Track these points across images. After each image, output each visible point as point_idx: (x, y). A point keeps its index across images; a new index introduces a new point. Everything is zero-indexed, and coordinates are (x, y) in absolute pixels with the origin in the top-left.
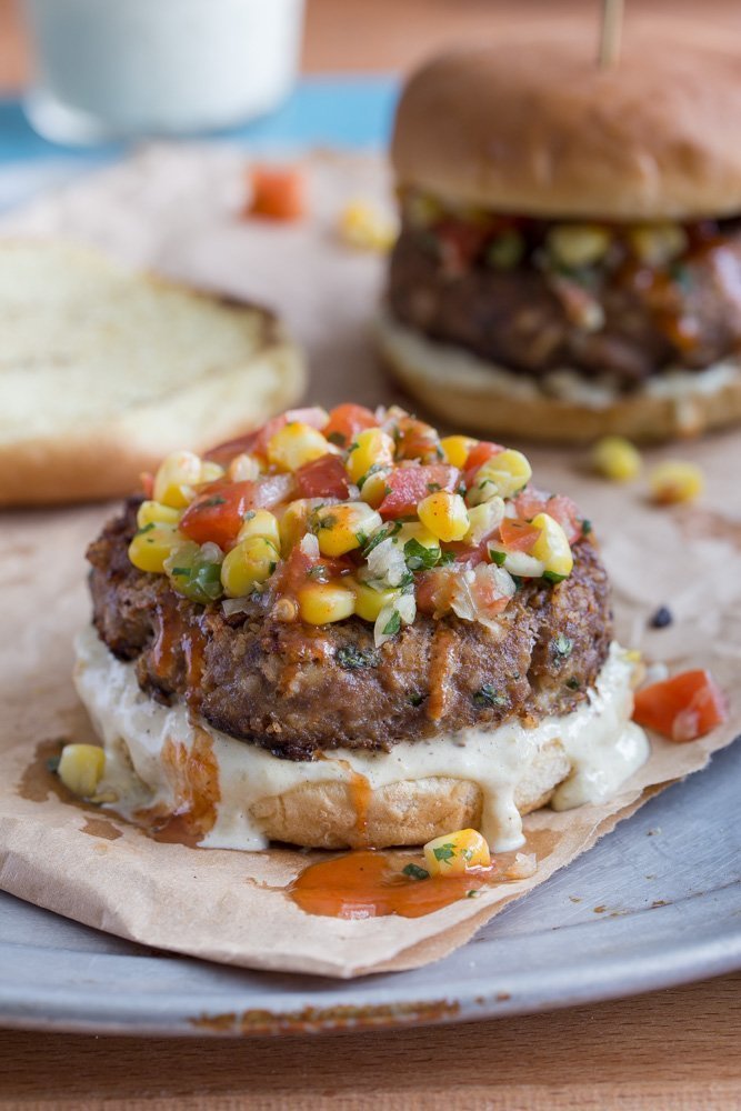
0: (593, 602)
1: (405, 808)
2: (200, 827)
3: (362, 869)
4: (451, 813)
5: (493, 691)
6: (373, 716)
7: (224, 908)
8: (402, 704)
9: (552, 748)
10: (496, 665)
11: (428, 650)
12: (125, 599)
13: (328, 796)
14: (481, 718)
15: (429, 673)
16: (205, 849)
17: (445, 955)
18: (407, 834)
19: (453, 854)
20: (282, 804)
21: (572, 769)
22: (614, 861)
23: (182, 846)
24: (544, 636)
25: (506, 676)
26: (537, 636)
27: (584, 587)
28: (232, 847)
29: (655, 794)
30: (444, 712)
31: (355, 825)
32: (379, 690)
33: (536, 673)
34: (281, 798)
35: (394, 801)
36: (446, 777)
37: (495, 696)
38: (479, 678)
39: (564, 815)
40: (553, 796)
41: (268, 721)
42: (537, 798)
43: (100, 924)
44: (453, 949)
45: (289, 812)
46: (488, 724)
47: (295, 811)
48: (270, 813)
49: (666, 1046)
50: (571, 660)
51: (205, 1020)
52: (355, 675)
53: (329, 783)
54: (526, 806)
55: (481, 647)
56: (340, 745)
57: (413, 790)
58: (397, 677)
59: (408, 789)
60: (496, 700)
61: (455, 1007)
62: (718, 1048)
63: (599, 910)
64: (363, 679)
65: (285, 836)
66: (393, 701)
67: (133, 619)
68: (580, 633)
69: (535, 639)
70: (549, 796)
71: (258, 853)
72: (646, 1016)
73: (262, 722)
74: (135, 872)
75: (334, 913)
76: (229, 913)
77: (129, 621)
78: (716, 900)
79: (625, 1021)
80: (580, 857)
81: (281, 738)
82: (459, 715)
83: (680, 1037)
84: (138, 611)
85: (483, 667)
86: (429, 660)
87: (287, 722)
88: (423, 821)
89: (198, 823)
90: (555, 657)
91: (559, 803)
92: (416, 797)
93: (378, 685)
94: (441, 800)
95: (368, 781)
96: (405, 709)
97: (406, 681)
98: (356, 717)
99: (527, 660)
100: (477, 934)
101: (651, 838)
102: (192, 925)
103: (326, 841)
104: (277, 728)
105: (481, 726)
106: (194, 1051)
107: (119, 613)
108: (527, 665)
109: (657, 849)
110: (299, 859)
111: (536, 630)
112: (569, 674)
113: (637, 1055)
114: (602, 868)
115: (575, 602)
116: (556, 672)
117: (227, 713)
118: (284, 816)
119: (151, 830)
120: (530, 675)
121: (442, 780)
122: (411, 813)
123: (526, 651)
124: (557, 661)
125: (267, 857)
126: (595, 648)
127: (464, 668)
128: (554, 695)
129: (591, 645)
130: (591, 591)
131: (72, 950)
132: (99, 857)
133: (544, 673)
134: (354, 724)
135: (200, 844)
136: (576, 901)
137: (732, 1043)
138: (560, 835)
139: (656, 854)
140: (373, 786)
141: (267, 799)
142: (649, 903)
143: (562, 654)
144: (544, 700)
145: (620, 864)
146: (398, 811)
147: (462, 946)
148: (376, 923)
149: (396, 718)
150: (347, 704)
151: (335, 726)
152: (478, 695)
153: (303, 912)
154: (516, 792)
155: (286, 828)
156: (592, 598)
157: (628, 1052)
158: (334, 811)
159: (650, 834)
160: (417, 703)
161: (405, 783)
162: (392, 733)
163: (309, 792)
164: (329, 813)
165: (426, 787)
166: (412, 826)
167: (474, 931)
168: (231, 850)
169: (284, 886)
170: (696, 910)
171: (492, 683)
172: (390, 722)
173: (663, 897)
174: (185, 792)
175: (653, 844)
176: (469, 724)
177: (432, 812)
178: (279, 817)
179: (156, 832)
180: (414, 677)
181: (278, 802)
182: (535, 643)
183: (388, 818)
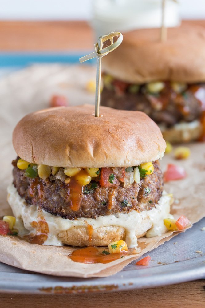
0: (157, 179)
1: (103, 235)
2: (43, 239)
3: (90, 251)
4: (116, 237)
5: (127, 202)
6: (91, 208)
7: (50, 260)
8: (100, 204)
9: (147, 219)
10: (128, 195)
11: (108, 189)
12: (21, 174)
13: (81, 231)
14: (123, 210)
15: (108, 196)
16: (45, 245)
17: (114, 274)
18: (104, 243)
19: (117, 247)
20: (67, 233)
21: (152, 226)
22: (164, 251)
23: (38, 244)
24: (143, 187)
25: (131, 198)
26: (140, 187)
27: (155, 175)
28: (53, 245)
29: (176, 235)
30: (112, 207)
31: (89, 240)
32: (94, 200)
33: (140, 198)
34: (67, 231)
35: (100, 232)
36: (115, 226)
37: (127, 203)
38: (123, 198)
39: (149, 239)
40: (146, 233)
41: (61, 209)
42: (142, 233)
43: (13, 265)
44: (116, 272)
45: (69, 236)
46: (125, 212)
47: (71, 235)
48: (64, 236)
49: (178, 303)
50: (150, 195)
51: (43, 289)
52: (87, 196)
53: (80, 227)
54: (138, 236)
55: (123, 189)
56: (82, 216)
57: (106, 229)
58: (99, 197)
59: (104, 229)
60: (127, 204)
61: (117, 287)
62: (194, 304)
63: (159, 263)
64: (89, 197)
65: (68, 243)
66: (98, 204)
67: (24, 180)
68: (153, 187)
69: (140, 188)
70: (145, 233)
71: (60, 247)
72: (173, 295)
73: (60, 209)
74: (24, 250)
75: (82, 262)
76: (51, 261)
77: (23, 181)
78: (193, 260)
79: (167, 296)
80: (154, 250)
81: (65, 214)
82: (117, 209)
83: (182, 301)
84: (25, 178)
85: (124, 195)
86: (108, 192)
87: (67, 209)
88: (108, 239)
89: (42, 238)
90: (145, 193)
91: (148, 236)
92: (106, 232)
93: (93, 199)
94: (114, 233)
95: (92, 227)
96: (101, 206)
97: (102, 198)
98: (87, 208)
99: (137, 193)
100: (124, 269)
101: (174, 245)
102: (40, 265)
103: (80, 244)
104: (64, 210)
105: (123, 212)
106: (40, 303)
107: (20, 179)
108: (137, 195)
109: (176, 248)
110: (72, 249)
111: (140, 186)
112: (149, 199)
113: (170, 305)
114: (160, 252)
115: (152, 178)
116: (146, 198)
117: (50, 206)
118: (68, 237)
119: (29, 241)
120: (138, 198)
121: (114, 227)
122: (105, 237)
123: (137, 191)
124: (146, 194)
125: (63, 248)
126: (157, 192)
127: (118, 195)
128: (145, 205)
129: (156, 191)
130: (157, 176)
131: (5, 272)
132: (13, 246)
133: (142, 198)
134: (86, 210)
135: (43, 244)
136: (153, 261)
137: (198, 303)
138: (148, 244)
139: (176, 249)
140: (94, 228)
141: (62, 231)
142: (174, 261)
143: (148, 192)
144: (142, 205)
145: (165, 251)
146: (101, 235)
147: (119, 272)
148: (94, 265)
149: (98, 209)
150: (84, 204)
151: (81, 210)
152: (122, 203)
153: (73, 261)
154: (136, 231)
155: (68, 241)
156: (157, 178)
157: (167, 304)
158: (82, 235)
159: (174, 244)
160: (104, 204)
161: (103, 227)
162: (97, 213)
163: (75, 230)
164: (81, 236)
165: (110, 229)
166: (105, 240)
167: (123, 268)
168: (52, 246)
169: (67, 255)
170: (187, 263)
171: (127, 199)
172: (97, 210)
173: (178, 260)
174: (39, 230)
175: (175, 246)
176: (120, 211)
177: (111, 236)
178: (66, 237)
179: (30, 241)
180: (104, 197)
181: (66, 233)
182: (139, 189)
183: (98, 238)
